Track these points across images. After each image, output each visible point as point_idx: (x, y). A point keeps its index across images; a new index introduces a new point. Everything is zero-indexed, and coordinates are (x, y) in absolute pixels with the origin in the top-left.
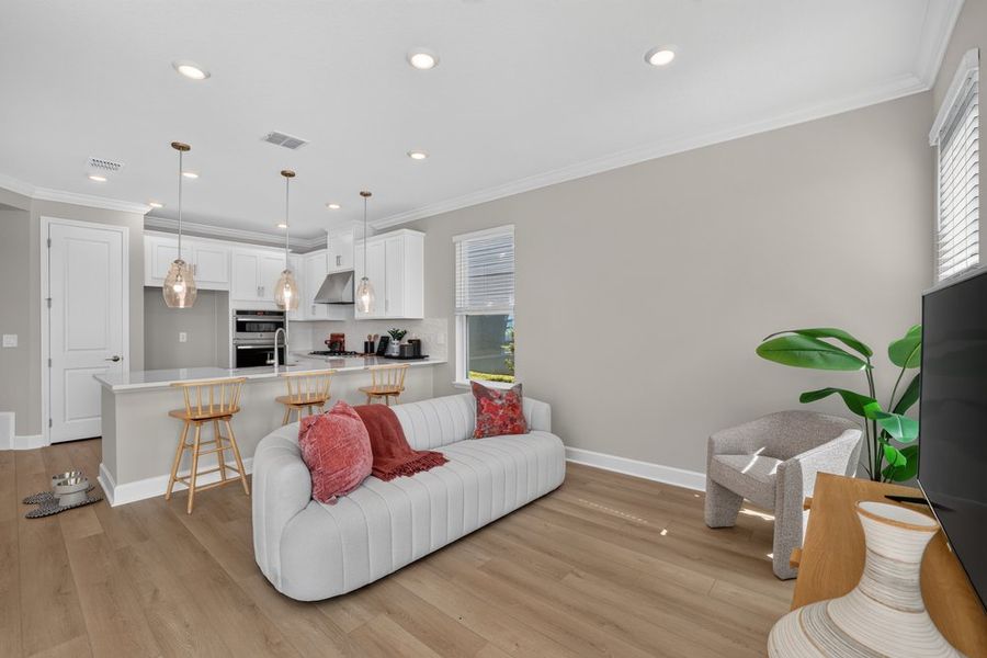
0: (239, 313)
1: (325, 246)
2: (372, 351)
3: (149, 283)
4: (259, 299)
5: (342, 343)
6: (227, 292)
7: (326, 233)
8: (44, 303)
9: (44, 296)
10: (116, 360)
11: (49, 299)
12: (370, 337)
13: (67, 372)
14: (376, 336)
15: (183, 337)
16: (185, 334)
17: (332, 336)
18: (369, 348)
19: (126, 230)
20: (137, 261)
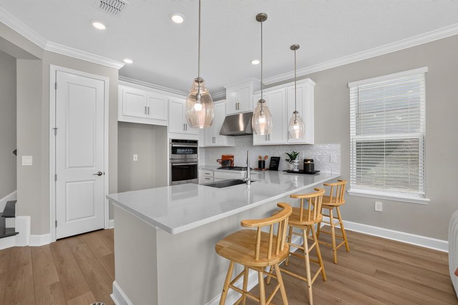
0: (174, 141)
1: (224, 98)
2: (264, 167)
3: (121, 119)
4: (184, 132)
5: (232, 162)
6: (167, 126)
7: (225, 89)
8: (52, 132)
9: (52, 126)
10: (100, 174)
11: (56, 129)
12: (260, 157)
13: (67, 184)
14: (266, 157)
15: (135, 157)
16: (136, 155)
17: (223, 156)
18: (261, 165)
19: (107, 80)
20: (114, 102)
